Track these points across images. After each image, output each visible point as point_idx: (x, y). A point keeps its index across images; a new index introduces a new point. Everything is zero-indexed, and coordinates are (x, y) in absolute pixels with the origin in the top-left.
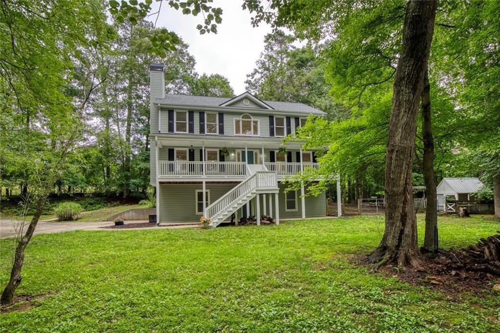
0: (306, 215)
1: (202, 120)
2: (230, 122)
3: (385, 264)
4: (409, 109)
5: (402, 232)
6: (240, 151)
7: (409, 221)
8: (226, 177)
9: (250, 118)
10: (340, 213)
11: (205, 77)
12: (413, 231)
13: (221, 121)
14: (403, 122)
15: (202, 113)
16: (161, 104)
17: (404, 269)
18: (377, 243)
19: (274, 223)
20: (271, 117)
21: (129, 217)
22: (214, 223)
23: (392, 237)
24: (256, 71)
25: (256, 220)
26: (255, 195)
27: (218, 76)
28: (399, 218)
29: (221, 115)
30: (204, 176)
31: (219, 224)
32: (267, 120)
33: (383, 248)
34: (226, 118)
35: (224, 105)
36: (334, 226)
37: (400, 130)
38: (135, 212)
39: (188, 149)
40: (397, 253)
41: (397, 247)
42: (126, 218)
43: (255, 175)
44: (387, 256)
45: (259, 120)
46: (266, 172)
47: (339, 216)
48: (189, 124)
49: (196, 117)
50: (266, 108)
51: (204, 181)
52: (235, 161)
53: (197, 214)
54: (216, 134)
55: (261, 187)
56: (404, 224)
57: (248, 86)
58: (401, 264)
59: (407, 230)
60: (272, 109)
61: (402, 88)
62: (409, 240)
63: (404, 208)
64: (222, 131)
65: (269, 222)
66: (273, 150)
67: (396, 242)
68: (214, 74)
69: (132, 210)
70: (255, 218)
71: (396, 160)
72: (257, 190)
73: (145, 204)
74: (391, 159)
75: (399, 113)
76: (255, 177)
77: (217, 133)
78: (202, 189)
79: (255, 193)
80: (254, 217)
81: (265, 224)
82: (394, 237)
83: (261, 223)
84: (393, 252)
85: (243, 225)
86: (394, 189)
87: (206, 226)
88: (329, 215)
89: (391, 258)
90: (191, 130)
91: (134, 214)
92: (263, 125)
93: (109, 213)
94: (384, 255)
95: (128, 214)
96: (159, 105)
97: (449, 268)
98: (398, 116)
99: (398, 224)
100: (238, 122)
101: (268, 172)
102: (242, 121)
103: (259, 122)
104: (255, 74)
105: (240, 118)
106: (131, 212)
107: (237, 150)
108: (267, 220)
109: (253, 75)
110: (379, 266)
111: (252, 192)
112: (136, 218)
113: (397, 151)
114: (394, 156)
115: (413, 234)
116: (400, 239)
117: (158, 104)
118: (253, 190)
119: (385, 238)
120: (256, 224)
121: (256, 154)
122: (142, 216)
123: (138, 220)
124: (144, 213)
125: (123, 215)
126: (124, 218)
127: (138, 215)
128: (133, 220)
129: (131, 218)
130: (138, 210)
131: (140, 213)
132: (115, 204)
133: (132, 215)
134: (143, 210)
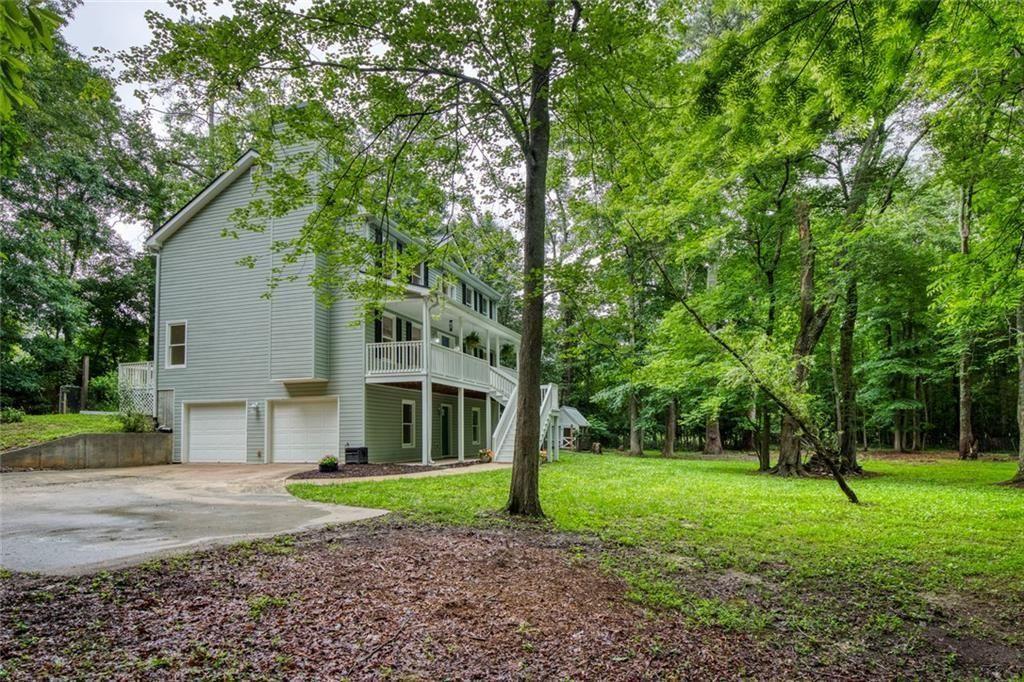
21: (73, 458)
38: (95, 445)
42: (59, 462)
69: (85, 438)
91: (91, 448)
95: (68, 449)
106: (81, 443)
112: (95, 462)
122: (111, 456)
123: (101, 466)
124: (117, 446)
125: (48, 452)
126: (52, 462)
127: (100, 454)
128: (89, 467)
129: (82, 462)
130: (103, 437)
131: (108, 448)
133: (85, 453)
134: (114, 437)
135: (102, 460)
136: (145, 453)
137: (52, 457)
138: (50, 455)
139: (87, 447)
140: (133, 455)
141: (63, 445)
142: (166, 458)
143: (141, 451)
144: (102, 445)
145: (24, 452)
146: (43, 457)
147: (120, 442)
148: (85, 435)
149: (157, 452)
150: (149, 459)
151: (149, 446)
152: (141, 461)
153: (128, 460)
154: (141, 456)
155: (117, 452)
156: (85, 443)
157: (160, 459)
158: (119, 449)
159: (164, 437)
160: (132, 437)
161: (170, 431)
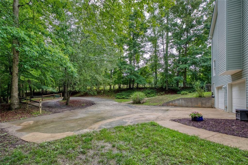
21: (179, 104)
38: (185, 101)
42: (177, 105)
69: (182, 99)
73: (186, 94)
91: (184, 102)
93: (161, 100)
95: (178, 101)
106: (181, 100)
112: (185, 105)
122: (190, 104)
123: (187, 107)
124: (192, 101)
125: (174, 102)
126: (175, 104)
127: (186, 103)
128: (183, 107)
129: (181, 105)
130: (187, 98)
131: (189, 102)
132: (162, 93)
133: (182, 103)
134: (191, 99)
135: (187, 105)
136: (202, 104)
137: (175, 103)
139: (182, 101)
140: (197, 104)
141: (177, 100)
143: (201, 103)
144: (187, 101)
145: (170, 102)
146: (173, 103)
147: (193, 100)
148: (182, 98)
149: (207, 104)
150: (204, 106)
151: (204, 102)
153: (196, 105)
154: (201, 105)
155: (192, 103)
156: (182, 100)
157: (208, 106)
158: (193, 102)
159: (210, 99)
160: (197, 99)
161: (214, 97)
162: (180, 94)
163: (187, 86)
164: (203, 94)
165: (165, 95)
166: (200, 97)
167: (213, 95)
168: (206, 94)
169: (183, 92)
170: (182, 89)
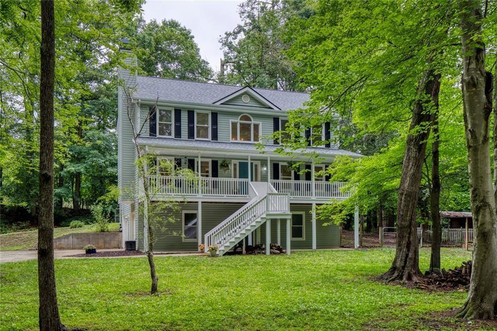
0: (317, 246)
1: (191, 120)
2: (225, 125)
3: (393, 280)
4: (415, 164)
5: (407, 255)
6: (237, 162)
7: (412, 248)
8: (225, 197)
9: (251, 121)
10: (357, 245)
11: (154, 24)
12: (415, 255)
13: (215, 122)
14: (411, 173)
15: (191, 113)
16: (141, 100)
17: (407, 282)
18: (390, 265)
19: (285, 253)
20: (276, 120)
21: (68, 244)
22: (220, 251)
23: (400, 259)
24: (240, 29)
25: (264, 249)
26: (265, 220)
27: (174, 25)
28: (406, 245)
29: (215, 115)
30: (200, 195)
31: (225, 252)
32: (270, 124)
33: (394, 269)
34: (221, 119)
35: (218, 104)
36: (352, 257)
37: (408, 179)
38: (77, 238)
39: (174, 158)
40: (403, 272)
41: (403, 267)
42: (64, 246)
43: (265, 197)
44: (396, 274)
45: (261, 123)
46: (275, 194)
47: (356, 247)
48: (175, 126)
49: (184, 117)
50: (270, 108)
51: (200, 201)
52: (231, 177)
53: (183, 241)
54: (207, 139)
55: (272, 211)
56: (408, 251)
57: (227, 51)
58: (405, 279)
59: (410, 255)
60: (278, 110)
61: (411, 147)
62: (412, 262)
63: (409, 238)
64: (215, 137)
65: (279, 252)
66: (277, 163)
67: (402, 264)
68: (167, 20)
70: (263, 247)
71: (404, 201)
72: (267, 215)
73: (80, 226)
74: (401, 200)
75: (409, 165)
76: (265, 200)
77: (210, 138)
78: (197, 209)
79: (265, 218)
80: (262, 245)
81: (274, 253)
82: (401, 260)
83: (271, 253)
84: (400, 271)
85: (250, 254)
86: (403, 223)
87: (213, 253)
88: (343, 247)
89: (398, 276)
90: (178, 134)
91: (76, 240)
92: (266, 129)
94: (394, 274)
95: (66, 240)
96: (140, 100)
97: (436, 280)
98: (407, 167)
99: (404, 250)
100: (234, 125)
101: (277, 194)
102: (241, 124)
103: (261, 124)
104: (239, 32)
105: (238, 120)
106: (71, 238)
107: (233, 160)
108: (276, 249)
109: (236, 34)
110: (389, 281)
111: (262, 216)
112: (78, 246)
113: (406, 195)
114: (403, 198)
115: (415, 258)
116: (405, 262)
117: (138, 100)
118: (262, 214)
119: (395, 262)
120: (265, 254)
121: (256, 166)
122: (86, 243)
123: (81, 249)
124: (89, 239)
125: (59, 241)
126: (61, 246)
127: (81, 243)
128: (75, 249)
129: (71, 246)
130: (82, 234)
131: (84, 240)
132: (24, 225)
133: (73, 242)
134: (87, 234)
135: (82, 246)
136: (105, 242)
137: (60, 244)
138: (60, 243)
139: (74, 240)
140: (98, 244)
141: (65, 238)
142: (118, 245)
143: (103, 242)
144: (81, 238)
146: (57, 244)
147: (91, 237)
148: (73, 234)
149: (112, 242)
150: (107, 246)
151: (108, 239)
152: (103, 247)
154: (103, 244)
156: (73, 237)
157: (114, 246)
158: (91, 241)
159: (116, 235)
160: (98, 234)
161: (121, 231)
162: (68, 226)
163: (83, 206)
164: (107, 227)
165: (32, 229)
166: (103, 231)
167: (121, 227)
168: (112, 226)
169: (74, 223)
170: (70, 215)
